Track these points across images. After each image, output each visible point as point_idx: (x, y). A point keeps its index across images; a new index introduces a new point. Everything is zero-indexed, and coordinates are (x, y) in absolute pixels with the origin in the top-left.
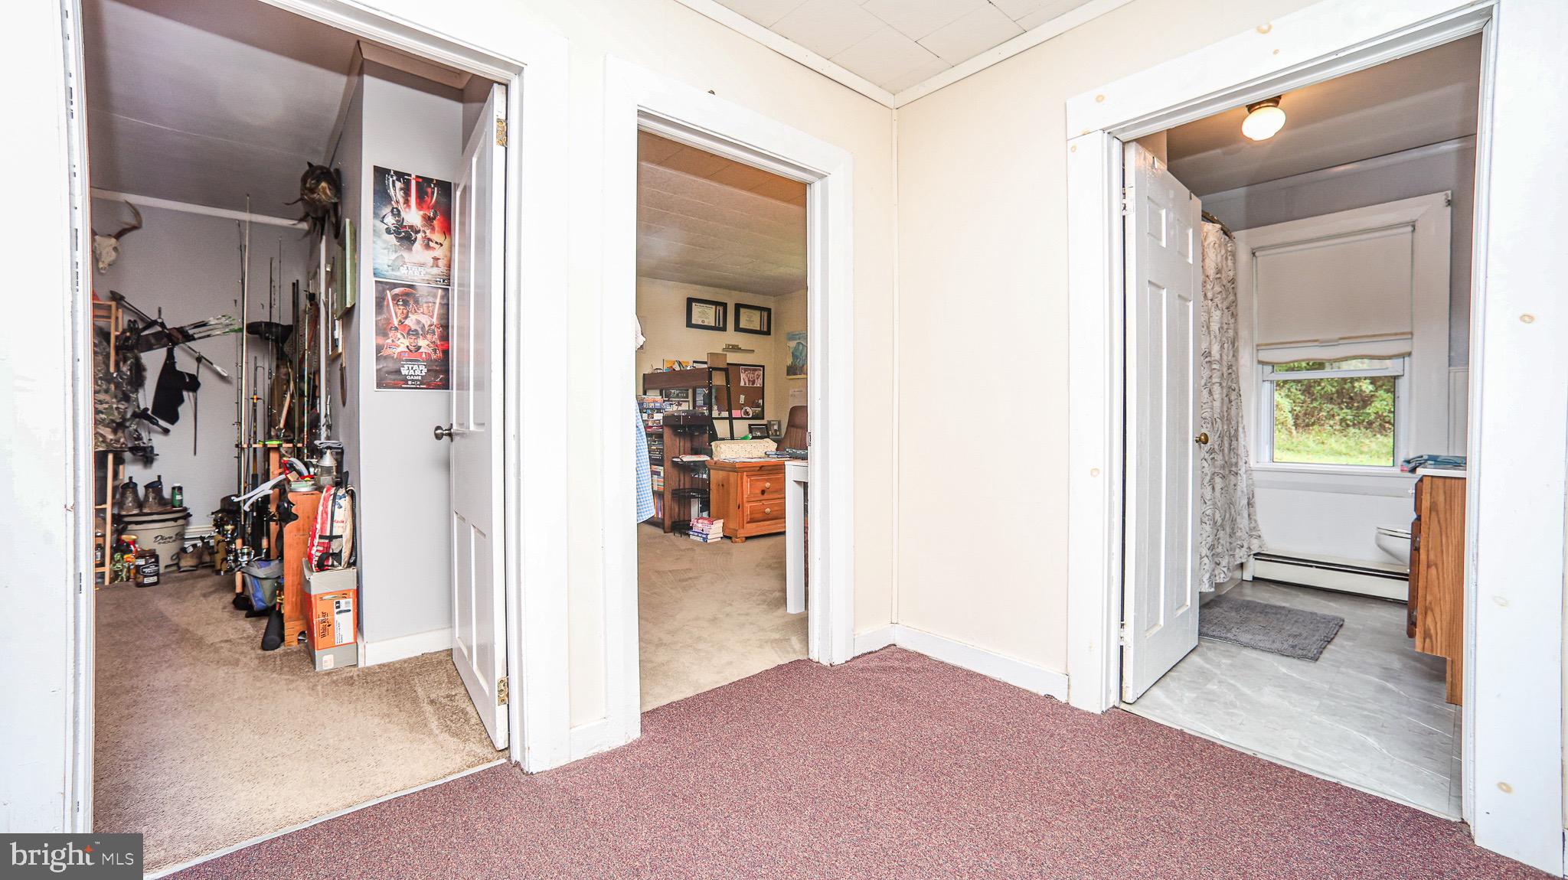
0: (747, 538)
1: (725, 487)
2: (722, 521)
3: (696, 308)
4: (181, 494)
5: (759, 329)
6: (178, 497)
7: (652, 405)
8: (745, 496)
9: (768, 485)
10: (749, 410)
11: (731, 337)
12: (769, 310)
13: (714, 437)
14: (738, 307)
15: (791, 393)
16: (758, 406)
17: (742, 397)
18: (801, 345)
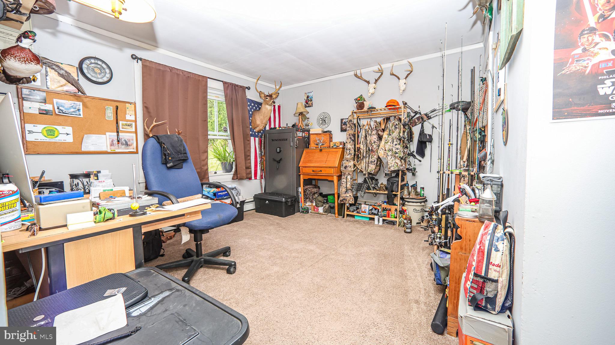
4: (424, 190)
6: (422, 192)
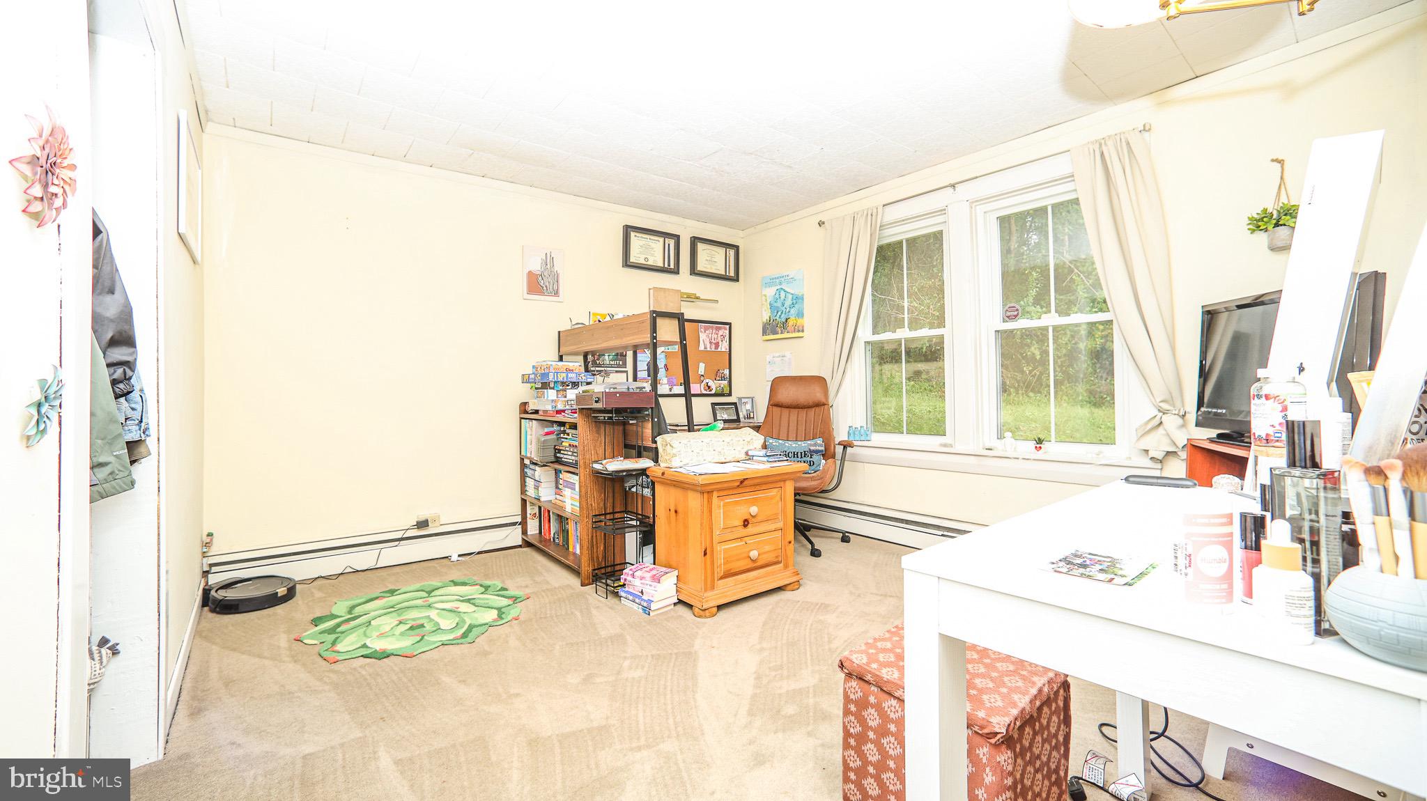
0: (720, 607)
1: (681, 515)
2: (676, 573)
3: (636, 240)
5: (724, 273)
7: (562, 377)
8: (716, 532)
9: (754, 510)
10: (711, 383)
11: (684, 282)
12: (736, 248)
13: (661, 428)
14: (695, 241)
15: (768, 360)
16: (723, 378)
17: (702, 366)
18: (782, 292)
